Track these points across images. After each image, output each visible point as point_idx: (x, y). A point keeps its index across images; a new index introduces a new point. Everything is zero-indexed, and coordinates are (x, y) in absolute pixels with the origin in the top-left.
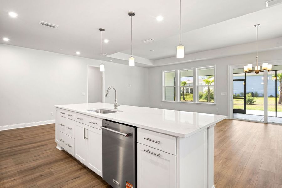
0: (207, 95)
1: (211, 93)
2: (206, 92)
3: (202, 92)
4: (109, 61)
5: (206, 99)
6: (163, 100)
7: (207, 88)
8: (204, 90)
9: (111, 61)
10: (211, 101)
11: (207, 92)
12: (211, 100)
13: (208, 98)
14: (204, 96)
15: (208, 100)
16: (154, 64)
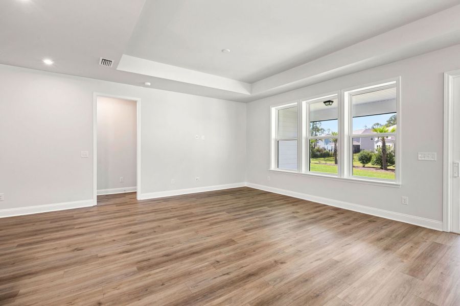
0: (381, 157)
1: (388, 152)
2: (379, 152)
3: (370, 150)
4: (143, 84)
5: (378, 164)
6: (273, 167)
7: (380, 144)
8: (376, 148)
9: (149, 84)
10: (388, 168)
11: (381, 150)
12: (389, 166)
13: (383, 161)
14: (374, 159)
15: (382, 166)
16: (251, 92)
